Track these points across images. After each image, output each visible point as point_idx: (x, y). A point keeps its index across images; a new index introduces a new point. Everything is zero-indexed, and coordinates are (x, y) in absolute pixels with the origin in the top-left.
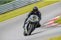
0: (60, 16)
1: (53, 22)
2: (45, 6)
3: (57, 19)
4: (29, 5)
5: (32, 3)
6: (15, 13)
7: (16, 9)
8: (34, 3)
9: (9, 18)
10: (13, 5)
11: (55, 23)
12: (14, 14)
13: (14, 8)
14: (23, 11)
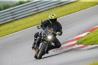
0: (87, 33)
1: (75, 42)
2: (63, 16)
3: (81, 37)
4: (37, 15)
5: (42, 12)
6: (15, 27)
7: (15, 20)
8: (45, 11)
9: (5, 34)
10: (12, 13)
11: (78, 44)
12: (13, 28)
13: (14, 18)
14: (28, 23)
